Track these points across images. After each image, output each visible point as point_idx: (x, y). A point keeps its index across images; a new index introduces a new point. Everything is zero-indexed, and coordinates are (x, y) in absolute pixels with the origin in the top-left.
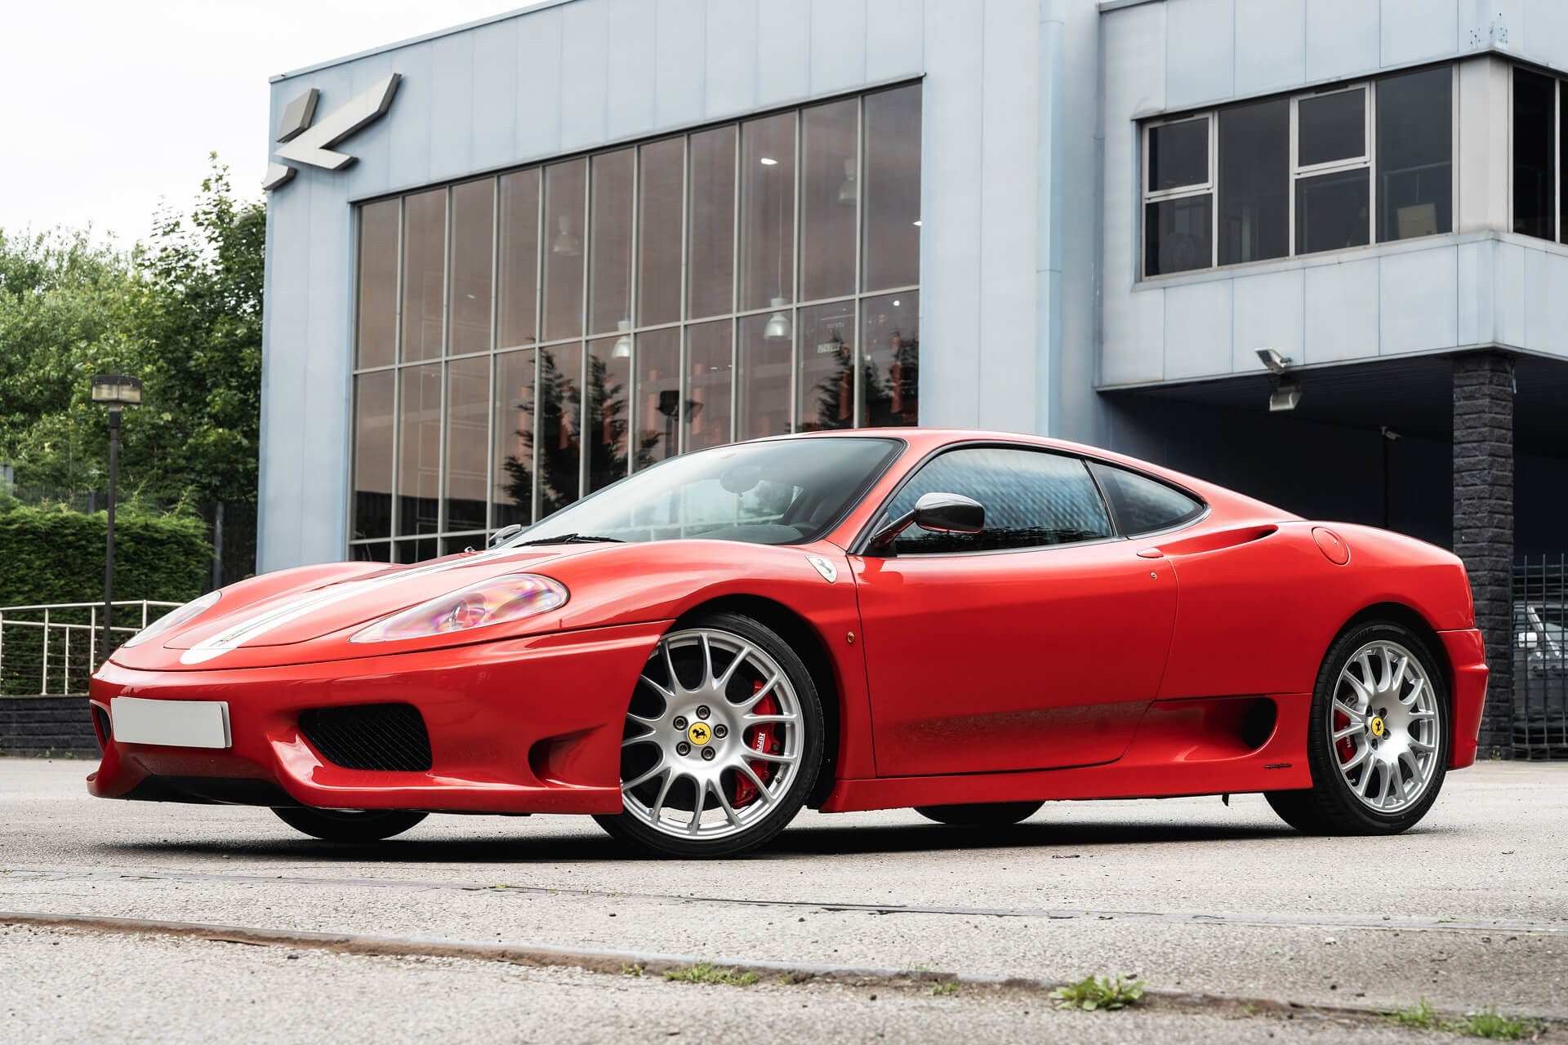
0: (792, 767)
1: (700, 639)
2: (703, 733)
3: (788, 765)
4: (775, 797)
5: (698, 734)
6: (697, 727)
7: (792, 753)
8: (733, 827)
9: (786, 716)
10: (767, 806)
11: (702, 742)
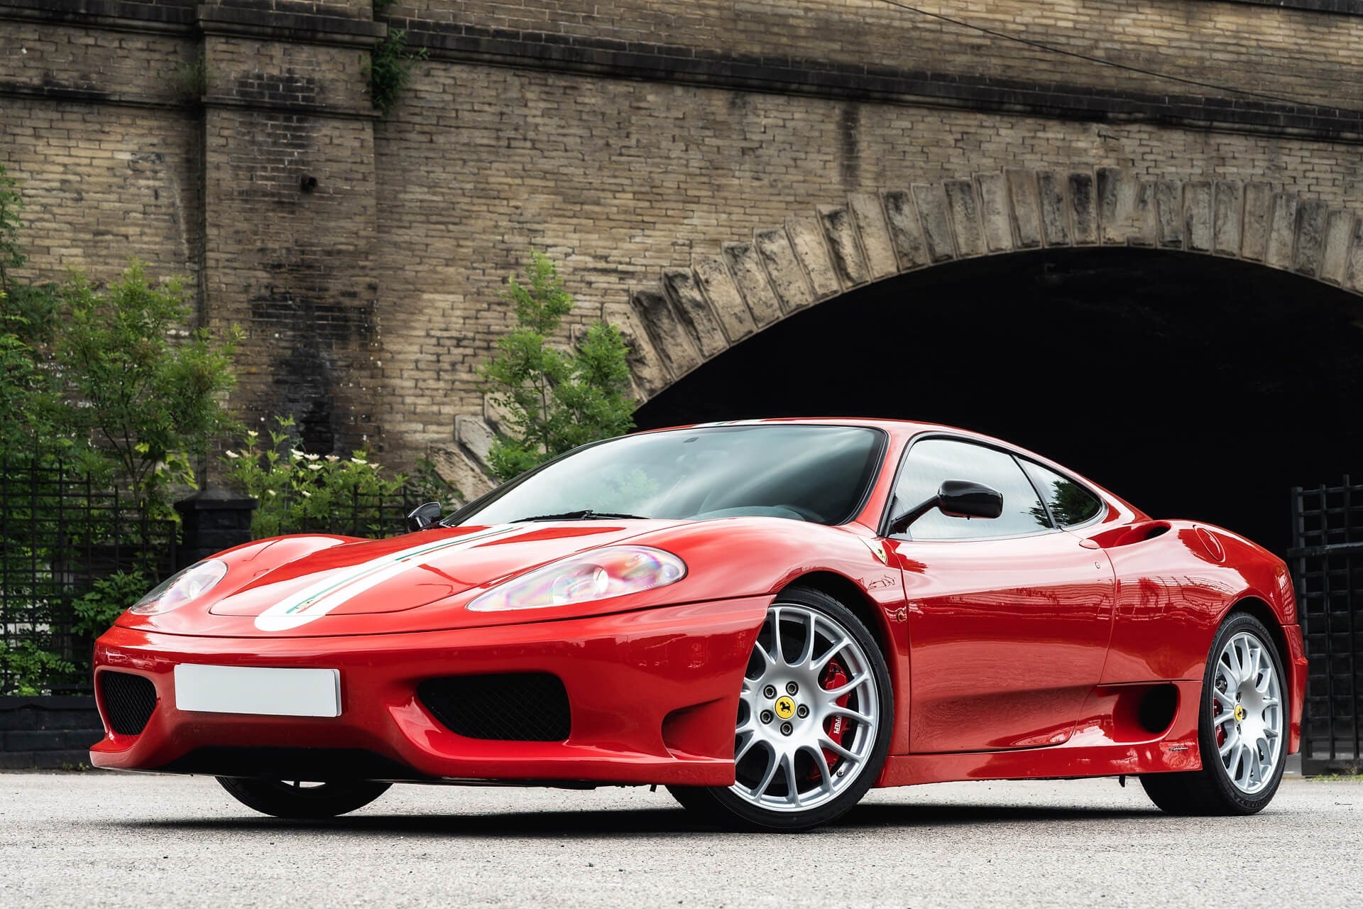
0: (857, 764)
1: (807, 618)
2: (788, 708)
3: (852, 762)
4: (835, 789)
5: (785, 707)
6: (785, 700)
7: (859, 751)
8: (793, 805)
9: (861, 714)
10: (827, 794)
11: (786, 715)
